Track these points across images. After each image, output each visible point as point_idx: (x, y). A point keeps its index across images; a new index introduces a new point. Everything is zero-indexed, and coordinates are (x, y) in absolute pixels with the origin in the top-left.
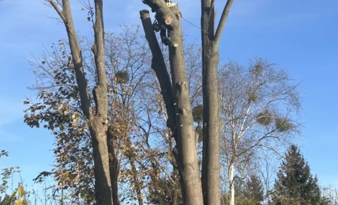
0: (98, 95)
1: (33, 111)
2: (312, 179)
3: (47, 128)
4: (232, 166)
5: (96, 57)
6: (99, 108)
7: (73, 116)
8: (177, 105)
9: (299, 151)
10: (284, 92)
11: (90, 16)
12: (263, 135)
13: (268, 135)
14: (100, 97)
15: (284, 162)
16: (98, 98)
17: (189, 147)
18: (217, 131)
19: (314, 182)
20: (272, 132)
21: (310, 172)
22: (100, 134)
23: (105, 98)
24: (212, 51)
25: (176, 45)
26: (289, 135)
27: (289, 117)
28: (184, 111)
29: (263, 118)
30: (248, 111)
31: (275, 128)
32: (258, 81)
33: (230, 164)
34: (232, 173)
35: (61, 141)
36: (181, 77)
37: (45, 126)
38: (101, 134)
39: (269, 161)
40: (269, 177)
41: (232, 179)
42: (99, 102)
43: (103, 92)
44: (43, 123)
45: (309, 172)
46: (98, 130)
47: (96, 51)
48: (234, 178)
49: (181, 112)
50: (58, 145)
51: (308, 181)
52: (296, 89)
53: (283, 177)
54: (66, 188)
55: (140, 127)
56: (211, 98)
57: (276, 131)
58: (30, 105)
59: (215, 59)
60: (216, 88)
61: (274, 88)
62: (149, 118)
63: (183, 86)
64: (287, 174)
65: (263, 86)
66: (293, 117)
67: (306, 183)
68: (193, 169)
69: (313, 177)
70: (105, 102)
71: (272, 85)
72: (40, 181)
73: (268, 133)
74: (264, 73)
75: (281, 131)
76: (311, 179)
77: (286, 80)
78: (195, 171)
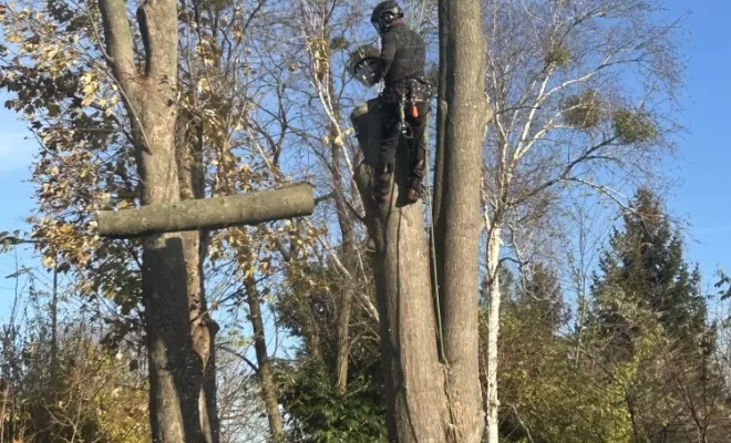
0: (150, 23)
2: (687, 274)
3: (13, 109)
4: (497, 232)
6: (154, 59)
7: (87, 78)
9: (657, 204)
10: (639, 42)
12: (579, 154)
13: (594, 153)
14: (158, 29)
15: (616, 232)
16: (152, 32)
18: (474, 125)
19: (691, 281)
20: (604, 144)
21: (683, 257)
22: (156, 129)
23: (169, 32)
26: (647, 154)
27: (648, 107)
29: (578, 110)
30: (542, 90)
31: (612, 136)
32: (573, 12)
33: (493, 226)
34: (496, 249)
35: (52, 146)
37: (9, 104)
38: (160, 128)
39: (587, 224)
40: (586, 263)
41: (496, 264)
42: (155, 44)
43: (165, 16)
45: (678, 256)
46: (151, 116)
48: (500, 262)
50: (44, 154)
51: (675, 280)
52: (668, 35)
54: (65, 268)
55: (259, 129)
56: (460, 34)
57: (615, 141)
61: (614, 30)
62: (281, 106)
64: (624, 261)
65: (584, 26)
67: (671, 286)
68: (409, 225)
69: (690, 270)
70: (172, 44)
73: (593, 149)
75: (626, 142)
76: (684, 275)
77: (645, 12)
78: (414, 230)
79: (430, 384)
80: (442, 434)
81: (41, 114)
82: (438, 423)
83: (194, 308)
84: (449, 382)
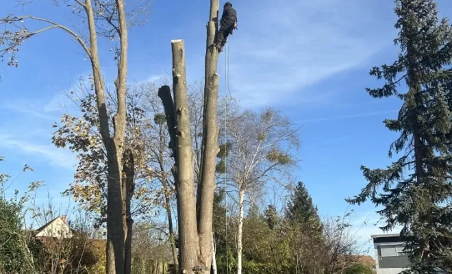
0: (116, 122)
1: (61, 134)
3: (72, 149)
4: (243, 192)
5: (118, 90)
6: (116, 133)
8: (177, 128)
11: (116, 55)
12: (268, 168)
14: (119, 123)
16: (116, 124)
17: (185, 165)
19: (315, 211)
20: (275, 165)
21: (312, 203)
23: (122, 124)
24: (213, 84)
25: (178, 75)
27: (288, 153)
28: (183, 133)
29: (270, 155)
31: (278, 162)
34: (242, 197)
36: (183, 103)
37: (70, 148)
39: (276, 191)
41: (242, 202)
42: (116, 128)
43: (121, 119)
44: (68, 145)
47: (118, 84)
49: (180, 134)
51: (310, 210)
52: (297, 132)
53: (291, 206)
56: (209, 124)
57: (279, 164)
58: (58, 128)
59: (215, 90)
60: (214, 116)
63: (183, 111)
64: (294, 204)
65: (270, 129)
66: (293, 153)
67: (309, 212)
68: (188, 186)
69: (315, 207)
70: (122, 128)
71: (277, 128)
72: (68, 194)
73: (272, 166)
74: (272, 118)
75: (282, 164)
76: (313, 209)
77: (289, 125)
78: (190, 187)
79: (193, 240)
80: (197, 258)
81: (81, 151)
82: (195, 254)
83: (124, 214)
84: (200, 240)
